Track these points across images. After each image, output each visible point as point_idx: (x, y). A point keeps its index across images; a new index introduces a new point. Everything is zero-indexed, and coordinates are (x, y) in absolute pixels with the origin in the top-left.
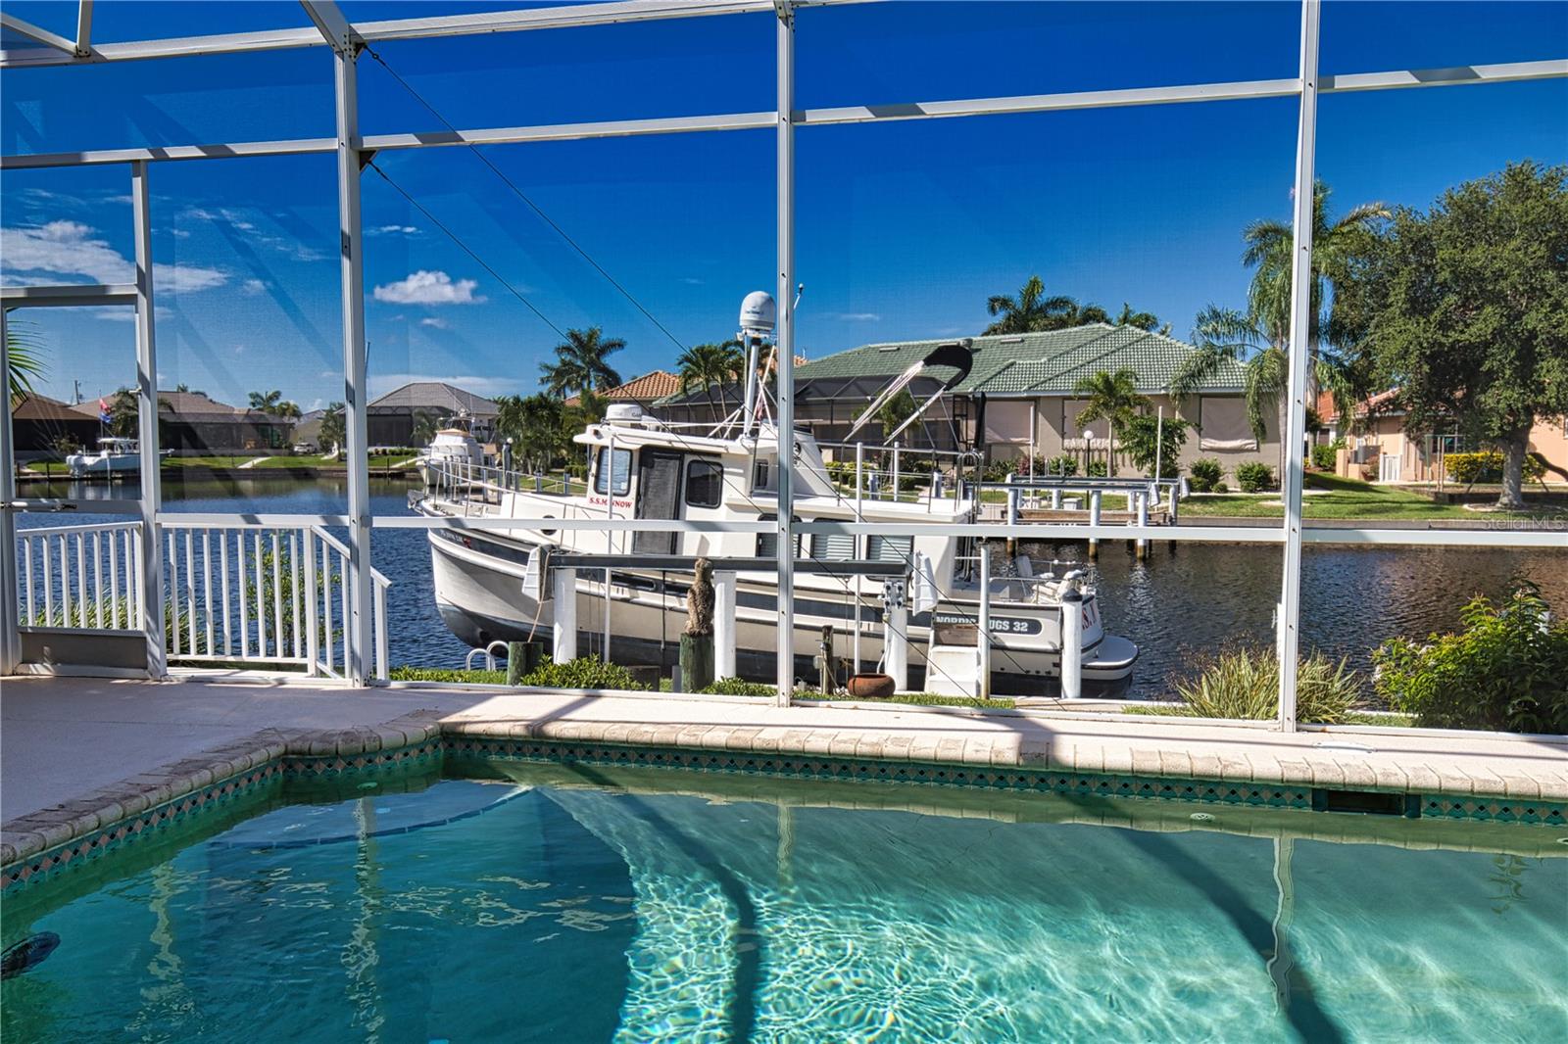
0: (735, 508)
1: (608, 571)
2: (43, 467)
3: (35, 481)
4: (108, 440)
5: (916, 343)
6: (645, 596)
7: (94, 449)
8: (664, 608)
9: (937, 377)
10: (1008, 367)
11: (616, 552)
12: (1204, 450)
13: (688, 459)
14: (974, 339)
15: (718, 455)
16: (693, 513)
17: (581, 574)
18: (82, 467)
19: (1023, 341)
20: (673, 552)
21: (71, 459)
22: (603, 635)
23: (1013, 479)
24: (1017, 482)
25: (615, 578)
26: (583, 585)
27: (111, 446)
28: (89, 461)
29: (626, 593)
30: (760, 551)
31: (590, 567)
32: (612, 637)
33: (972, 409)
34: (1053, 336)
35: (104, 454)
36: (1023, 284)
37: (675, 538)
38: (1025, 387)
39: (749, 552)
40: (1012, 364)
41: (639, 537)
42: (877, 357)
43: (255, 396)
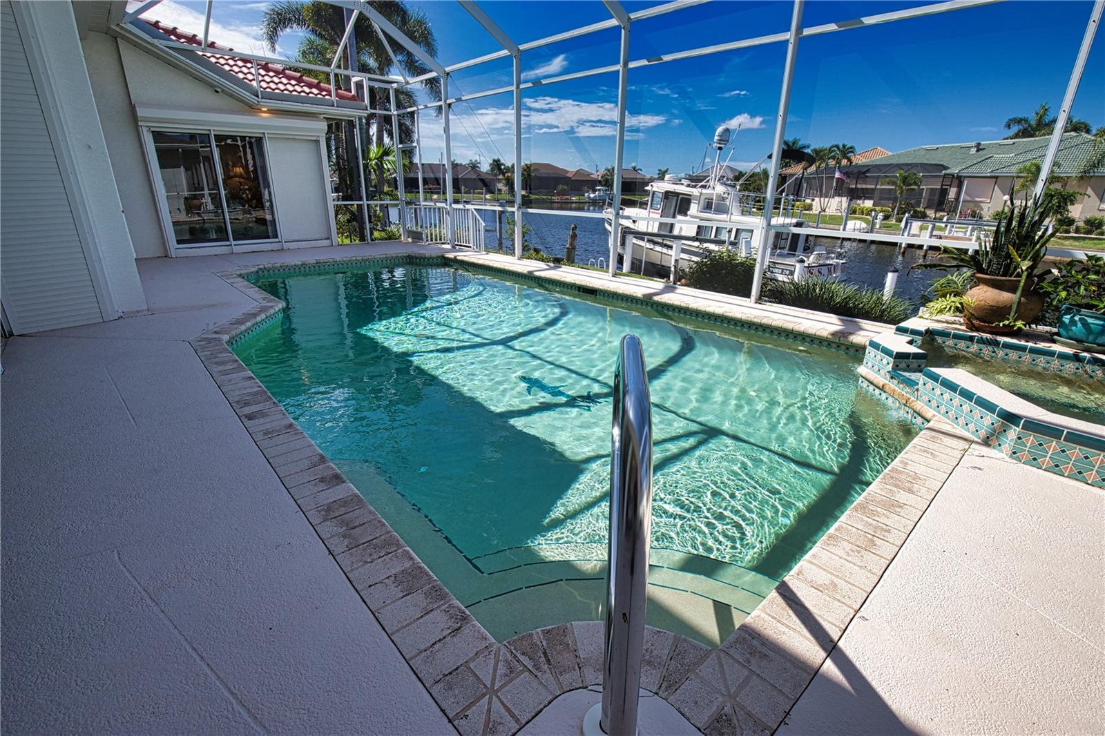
0: (692, 217)
1: (646, 237)
2: (578, 197)
3: (575, 202)
4: (599, 188)
5: (949, 145)
6: (658, 248)
7: (594, 191)
8: (662, 253)
9: (945, 164)
10: (987, 159)
11: (650, 230)
12: (1101, 210)
13: (681, 196)
14: (982, 143)
15: (690, 195)
16: (679, 217)
17: (635, 237)
18: (589, 197)
19: (1014, 144)
20: (671, 232)
21: (586, 194)
22: (642, 260)
23: (948, 219)
24: (950, 221)
25: (649, 241)
26: (635, 241)
27: (599, 190)
28: (592, 196)
29: (652, 246)
30: (698, 233)
31: (640, 235)
32: (645, 261)
33: (956, 182)
34: (1035, 140)
35: (597, 193)
36: (1037, 108)
37: (672, 225)
38: (990, 171)
39: (693, 234)
40: (992, 157)
41: (661, 224)
42: (922, 153)
43: (660, 170)
